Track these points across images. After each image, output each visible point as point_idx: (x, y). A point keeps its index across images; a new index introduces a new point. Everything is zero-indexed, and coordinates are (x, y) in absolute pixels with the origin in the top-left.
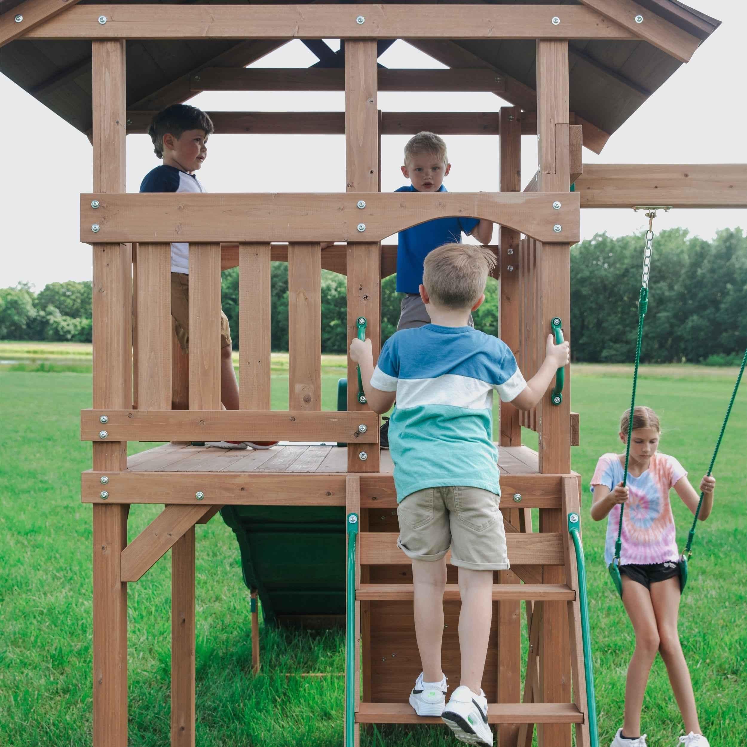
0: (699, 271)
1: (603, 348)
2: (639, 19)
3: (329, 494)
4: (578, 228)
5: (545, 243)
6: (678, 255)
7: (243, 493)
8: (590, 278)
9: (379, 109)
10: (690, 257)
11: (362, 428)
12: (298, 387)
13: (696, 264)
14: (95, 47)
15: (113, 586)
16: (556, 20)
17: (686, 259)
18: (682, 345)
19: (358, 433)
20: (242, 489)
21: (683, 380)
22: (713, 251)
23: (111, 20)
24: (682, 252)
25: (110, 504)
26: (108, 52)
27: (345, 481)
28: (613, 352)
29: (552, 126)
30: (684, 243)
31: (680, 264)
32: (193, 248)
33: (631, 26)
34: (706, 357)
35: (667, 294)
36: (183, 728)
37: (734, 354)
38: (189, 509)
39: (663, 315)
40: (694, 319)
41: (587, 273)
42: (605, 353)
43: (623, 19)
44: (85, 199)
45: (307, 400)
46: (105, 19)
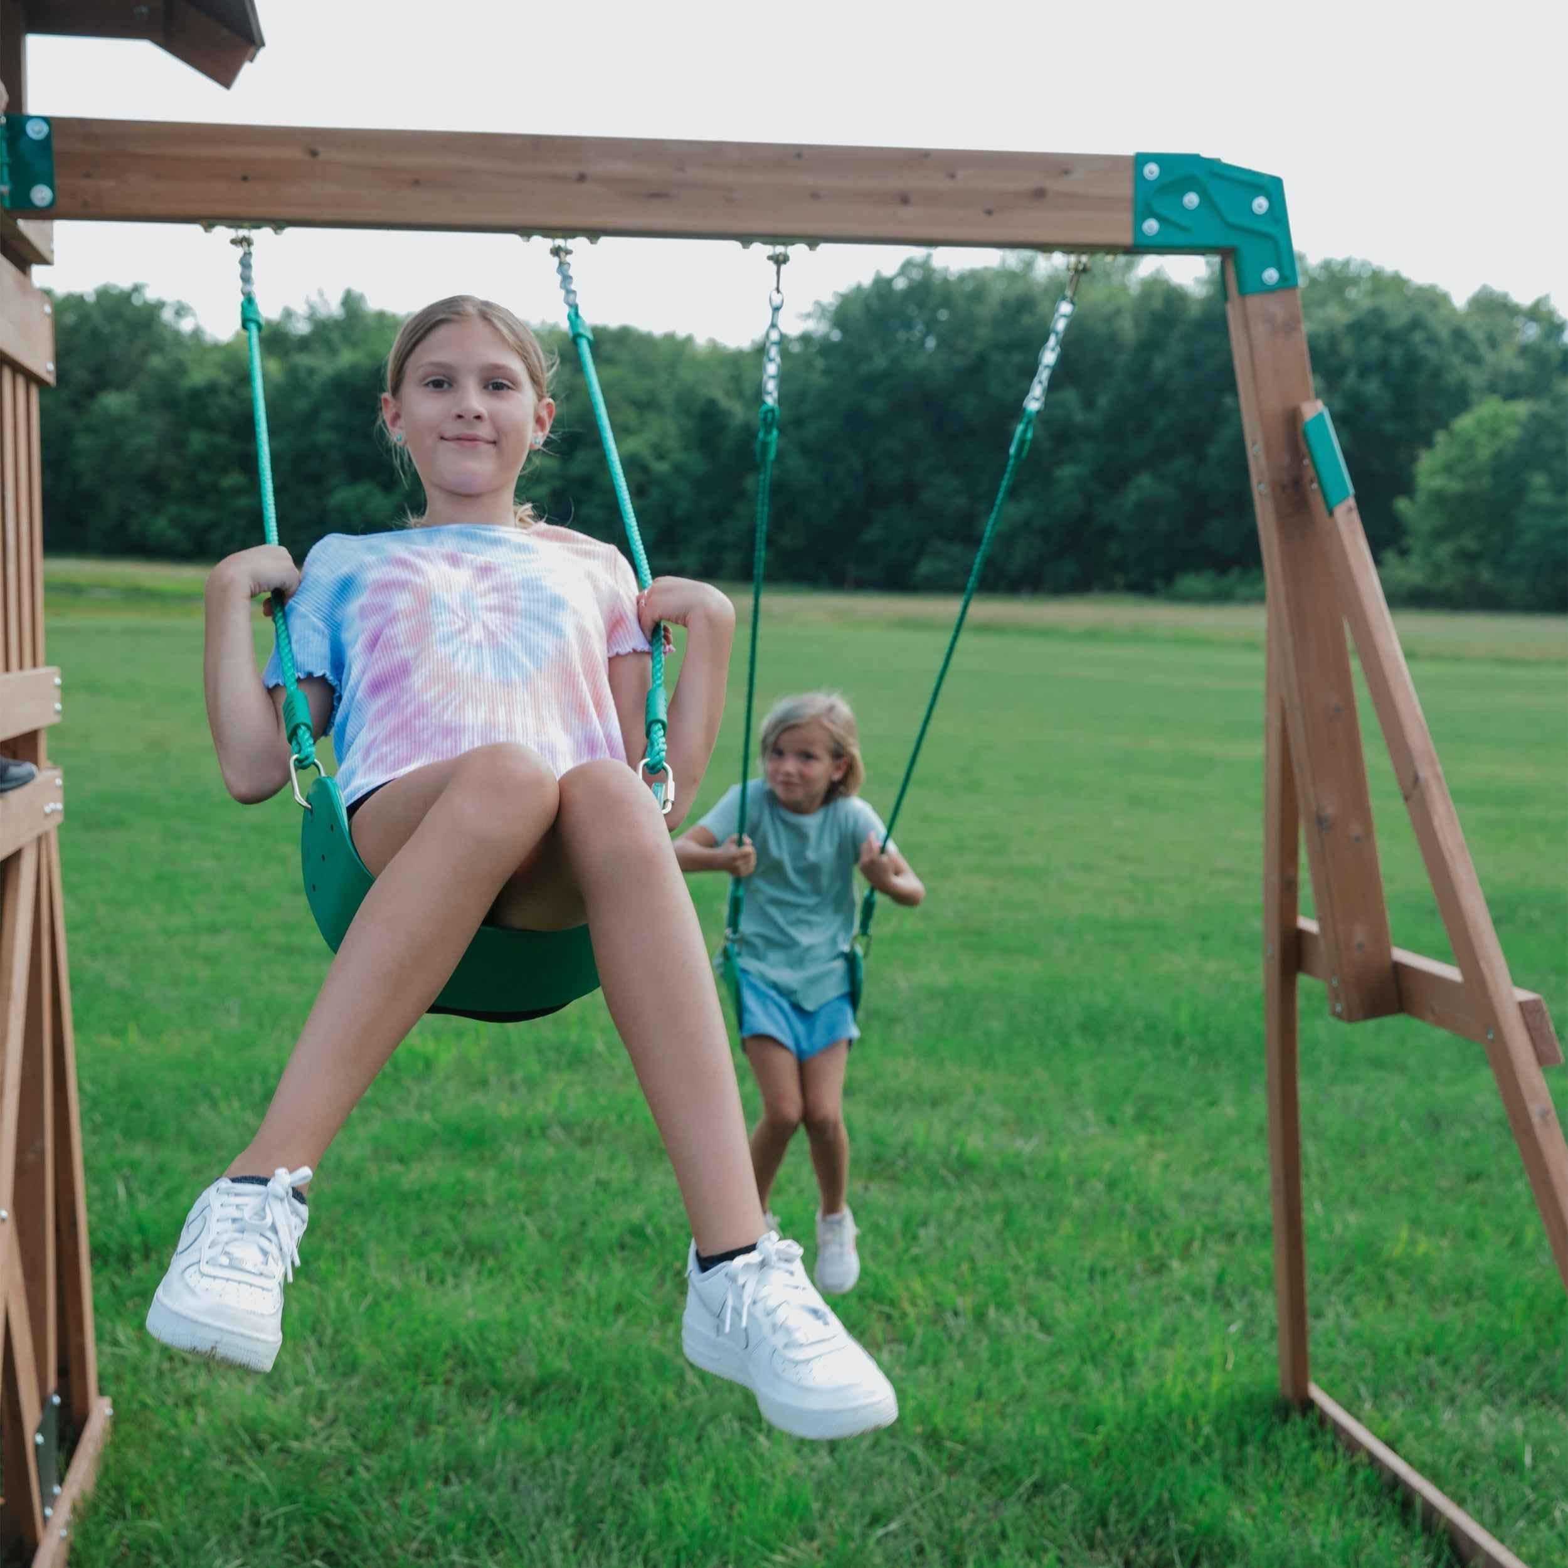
0: (1159, 364)
1: (919, 554)
6: (1109, 319)
8: (886, 375)
10: (1137, 324)
13: (1150, 345)
17: (1128, 329)
18: (1114, 549)
21: (1092, 635)
22: (1194, 311)
24: (1118, 312)
28: (943, 566)
30: (1124, 288)
31: (1113, 341)
34: (1169, 577)
35: (1079, 417)
37: (1236, 572)
39: (1067, 472)
40: (1144, 485)
41: (880, 362)
42: (925, 567)
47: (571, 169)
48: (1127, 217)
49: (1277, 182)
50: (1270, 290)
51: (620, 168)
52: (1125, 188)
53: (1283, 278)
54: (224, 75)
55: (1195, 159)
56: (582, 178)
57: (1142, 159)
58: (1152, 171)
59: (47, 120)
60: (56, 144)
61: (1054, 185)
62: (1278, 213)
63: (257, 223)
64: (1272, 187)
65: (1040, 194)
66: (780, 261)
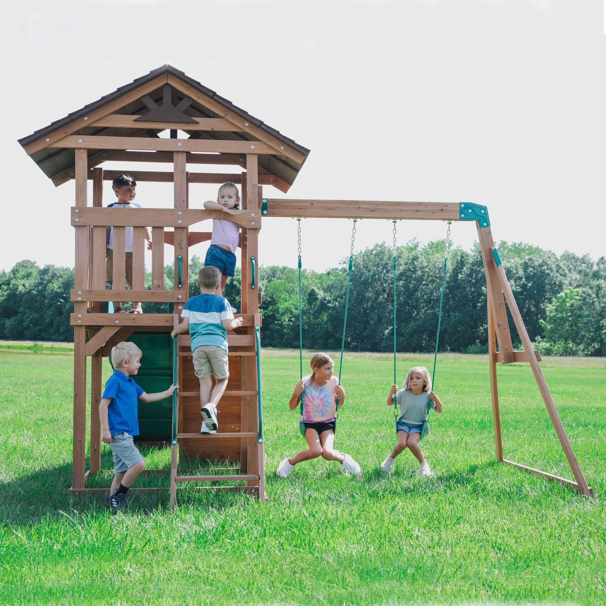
2: (282, 148)
3: (167, 321)
4: (261, 223)
5: (249, 229)
7: (134, 321)
9: (187, 171)
11: (180, 297)
12: (155, 281)
14: (76, 151)
15: (82, 357)
16: (252, 147)
19: (178, 299)
20: (134, 320)
23: (84, 141)
25: (81, 326)
26: (82, 153)
27: (173, 317)
29: (252, 185)
32: (115, 228)
33: (279, 150)
36: (96, 450)
38: (112, 328)
43: (276, 148)
44: (73, 209)
45: (159, 287)
46: (81, 141)
47: (358, 206)
48: (458, 214)
49: (486, 207)
50: (485, 227)
51: (366, 206)
52: (458, 209)
53: (487, 224)
54: (285, 191)
55: (471, 203)
56: (360, 208)
57: (460, 204)
58: (463, 206)
59: (266, 199)
60: (268, 204)
61: (445, 208)
62: (486, 213)
63: (301, 216)
64: (485, 208)
65: (442, 210)
66: (395, 222)
